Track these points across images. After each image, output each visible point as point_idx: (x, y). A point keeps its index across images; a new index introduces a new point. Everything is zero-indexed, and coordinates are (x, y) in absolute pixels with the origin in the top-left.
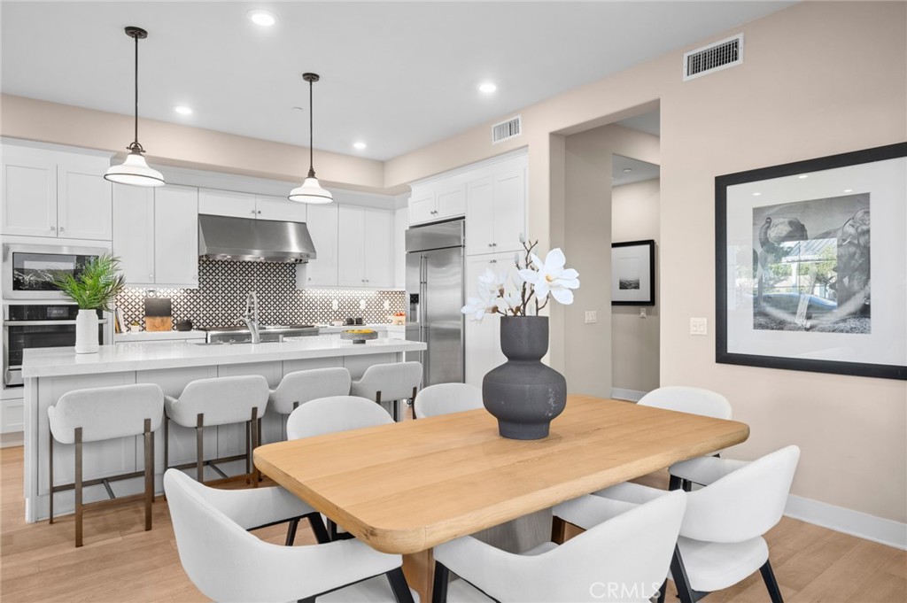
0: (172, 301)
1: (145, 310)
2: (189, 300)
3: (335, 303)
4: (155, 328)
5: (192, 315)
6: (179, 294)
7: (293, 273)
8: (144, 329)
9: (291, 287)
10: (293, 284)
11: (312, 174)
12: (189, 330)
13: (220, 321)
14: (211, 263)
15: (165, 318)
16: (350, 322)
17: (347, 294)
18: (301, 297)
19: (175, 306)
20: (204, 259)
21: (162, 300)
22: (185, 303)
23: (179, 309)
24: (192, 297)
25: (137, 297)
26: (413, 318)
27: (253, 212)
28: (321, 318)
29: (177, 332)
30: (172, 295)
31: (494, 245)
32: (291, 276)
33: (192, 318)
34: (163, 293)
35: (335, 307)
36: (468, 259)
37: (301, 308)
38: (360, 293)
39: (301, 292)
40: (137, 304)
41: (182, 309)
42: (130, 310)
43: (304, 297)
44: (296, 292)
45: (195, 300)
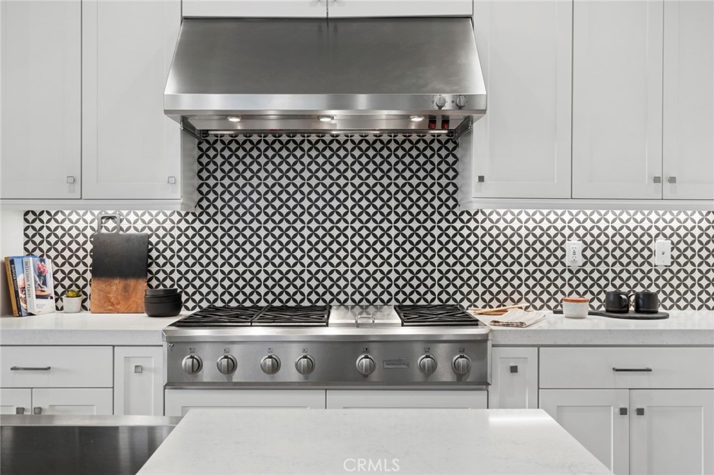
0: (154, 240)
1: (95, 254)
2: (190, 239)
3: (574, 245)
4: (109, 306)
6: (168, 225)
7: (451, 167)
8: (84, 308)
9: (444, 203)
10: (451, 196)
13: (262, 290)
15: (132, 282)
16: (617, 307)
17: (612, 220)
18: (472, 232)
19: (161, 254)
21: (132, 238)
22: (183, 247)
24: (197, 232)
25: (81, 232)
28: (531, 290)
30: (154, 225)
32: (443, 174)
34: (135, 222)
35: (574, 260)
37: (472, 260)
38: (654, 217)
39: (472, 217)
40: (81, 246)
41: (176, 261)
42: (67, 261)
43: (480, 232)
44: (458, 217)
45: (204, 240)
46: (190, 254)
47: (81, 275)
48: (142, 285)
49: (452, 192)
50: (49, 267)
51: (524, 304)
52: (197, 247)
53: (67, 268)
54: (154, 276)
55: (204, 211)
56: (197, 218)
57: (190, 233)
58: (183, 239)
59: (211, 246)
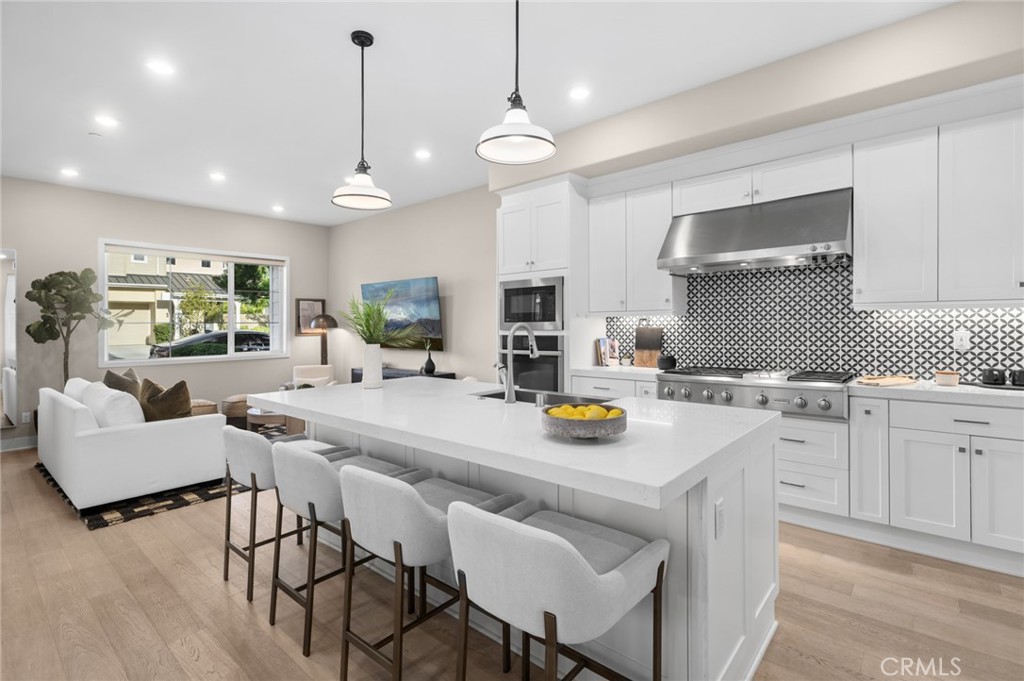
0: (665, 330)
1: (637, 337)
2: (684, 330)
4: (643, 364)
6: (672, 323)
8: (632, 364)
9: (846, 306)
13: (724, 359)
15: (653, 352)
17: (1002, 315)
19: (669, 338)
21: (653, 330)
22: (680, 334)
23: (673, 342)
24: (688, 326)
25: (631, 327)
28: (920, 365)
30: (665, 323)
34: (656, 322)
37: (869, 344)
39: (869, 315)
40: (631, 334)
41: (676, 342)
44: (857, 316)
45: (691, 330)
46: (684, 338)
47: (631, 348)
48: (658, 354)
50: (617, 344)
51: (914, 375)
52: (688, 334)
53: (625, 344)
54: (666, 349)
55: (691, 315)
56: (688, 319)
57: (684, 327)
58: (680, 330)
59: (695, 334)
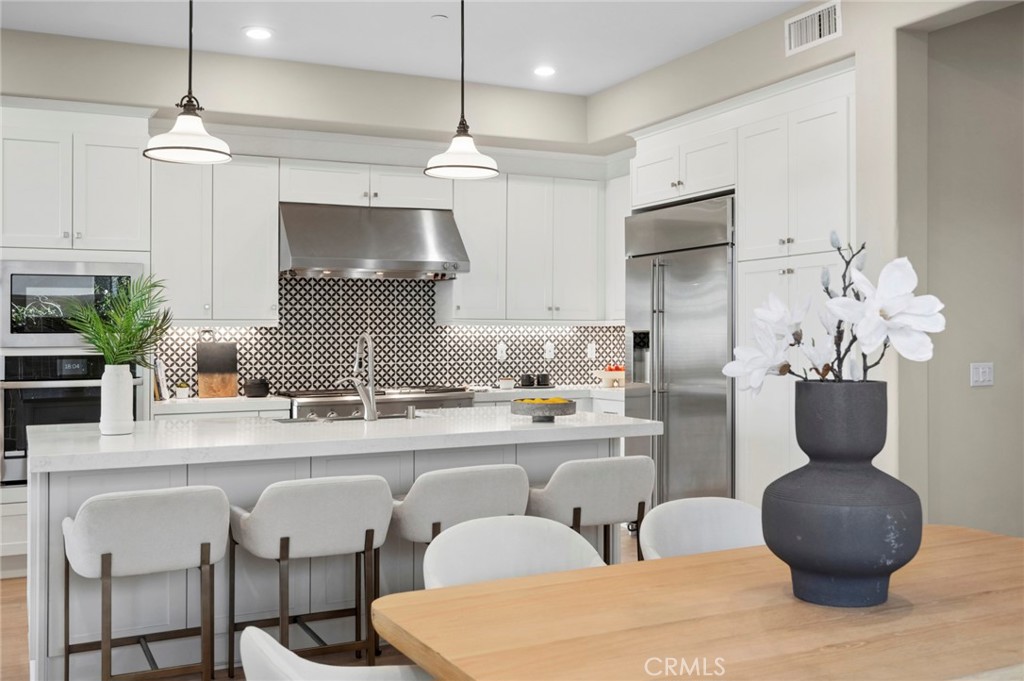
0: (238, 347)
1: (199, 356)
2: (263, 346)
3: (501, 348)
4: (212, 392)
5: (268, 371)
6: (248, 336)
7: (431, 298)
8: (196, 393)
9: (426, 321)
10: (431, 316)
11: (463, 129)
12: (265, 396)
14: (298, 282)
15: (227, 376)
16: (528, 382)
17: (523, 332)
18: (443, 339)
19: (243, 356)
20: (288, 276)
21: (223, 346)
22: (258, 351)
24: (268, 341)
25: (186, 342)
26: (638, 376)
27: (366, 195)
28: (477, 375)
29: (245, 398)
30: (238, 337)
31: (789, 241)
32: (426, 302)
33: (268, 376)
34: (224, 334)
35: (501, 356)
36: (741, 269)
37: (443, 357)
38: (545, 329)
39: (443, 330)
40: (186, 352)
41: (253, 361)
42: (175, 362)
43: (448, 339)
44: (435, 330)
45: (273, 346)
46: (263, 356)
48: (237, 378)
49: (431, 315)
52: (268, 351)
54: (239, 371)
57: (263, 341)
58: (259, 346)
59: (278, 351)
